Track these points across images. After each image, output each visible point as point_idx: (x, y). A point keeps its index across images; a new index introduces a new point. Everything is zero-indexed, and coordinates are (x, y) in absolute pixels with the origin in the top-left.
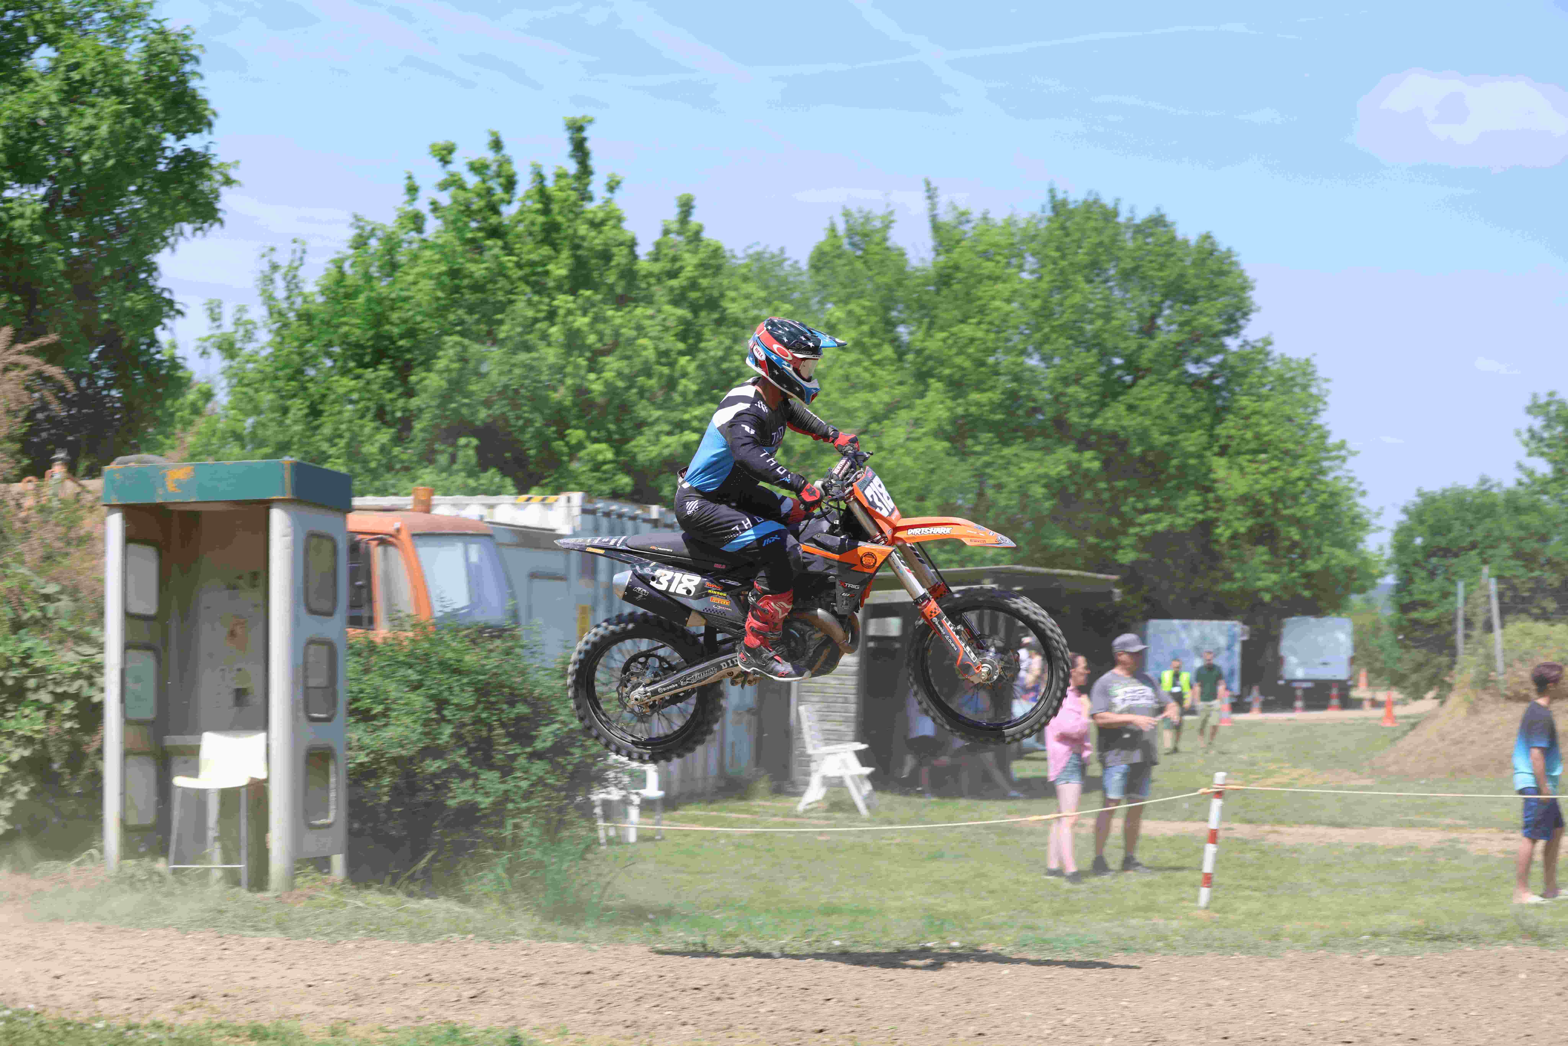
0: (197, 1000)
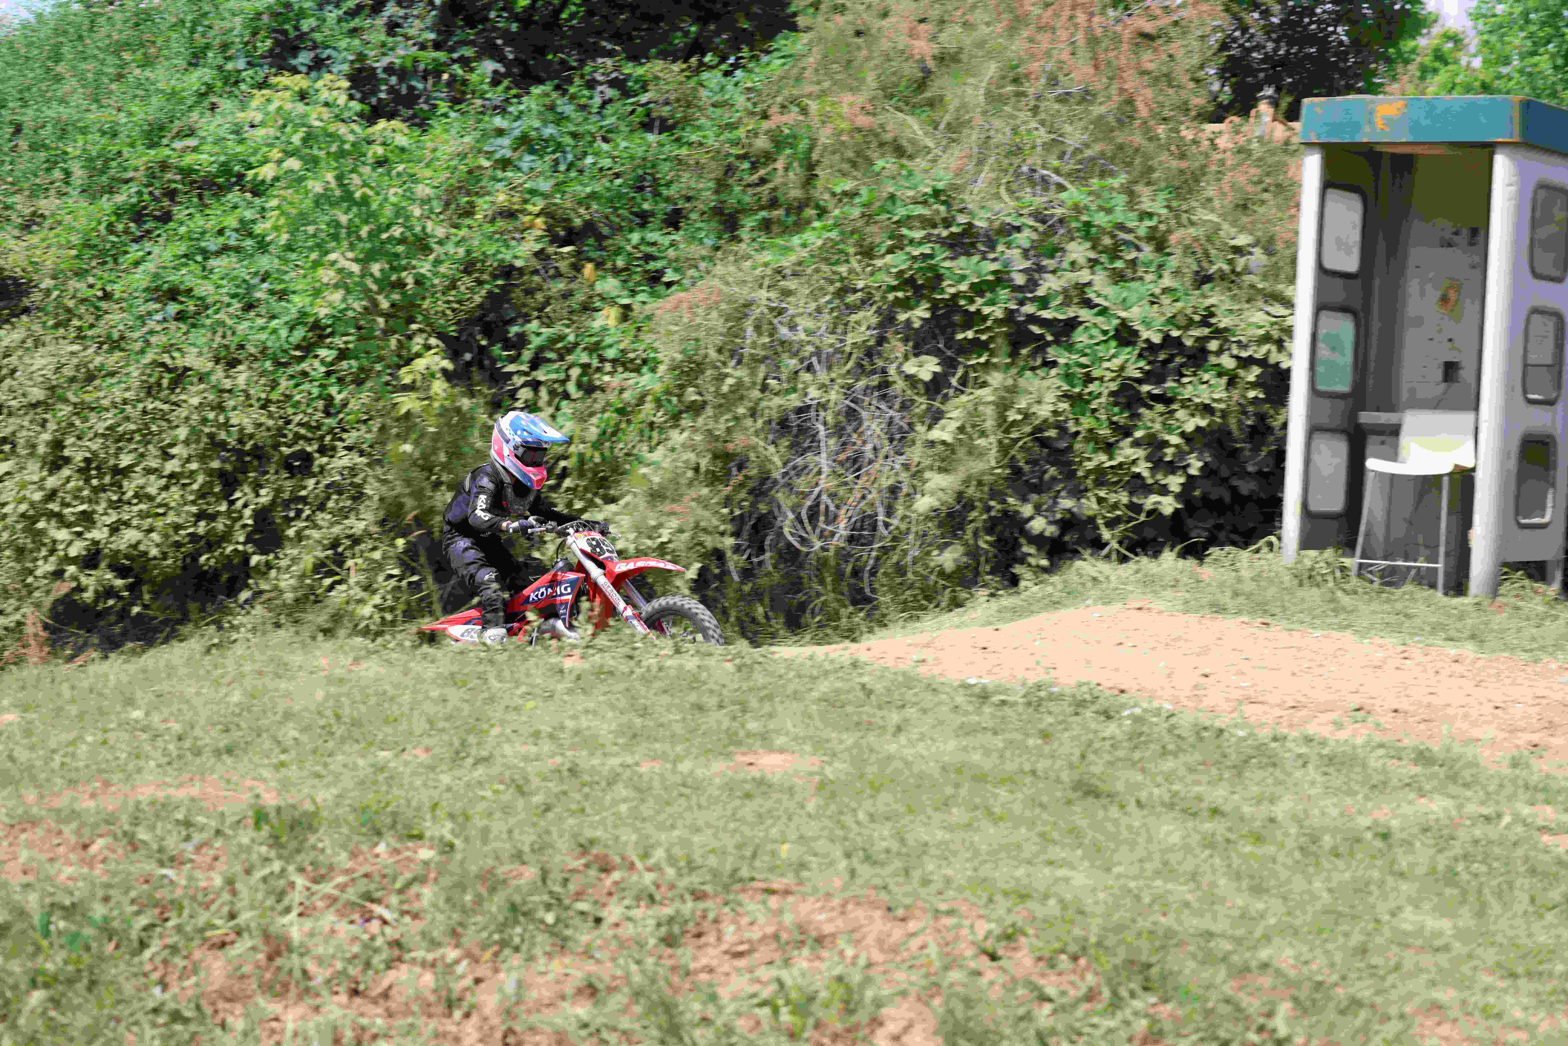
0: (1362, 714)
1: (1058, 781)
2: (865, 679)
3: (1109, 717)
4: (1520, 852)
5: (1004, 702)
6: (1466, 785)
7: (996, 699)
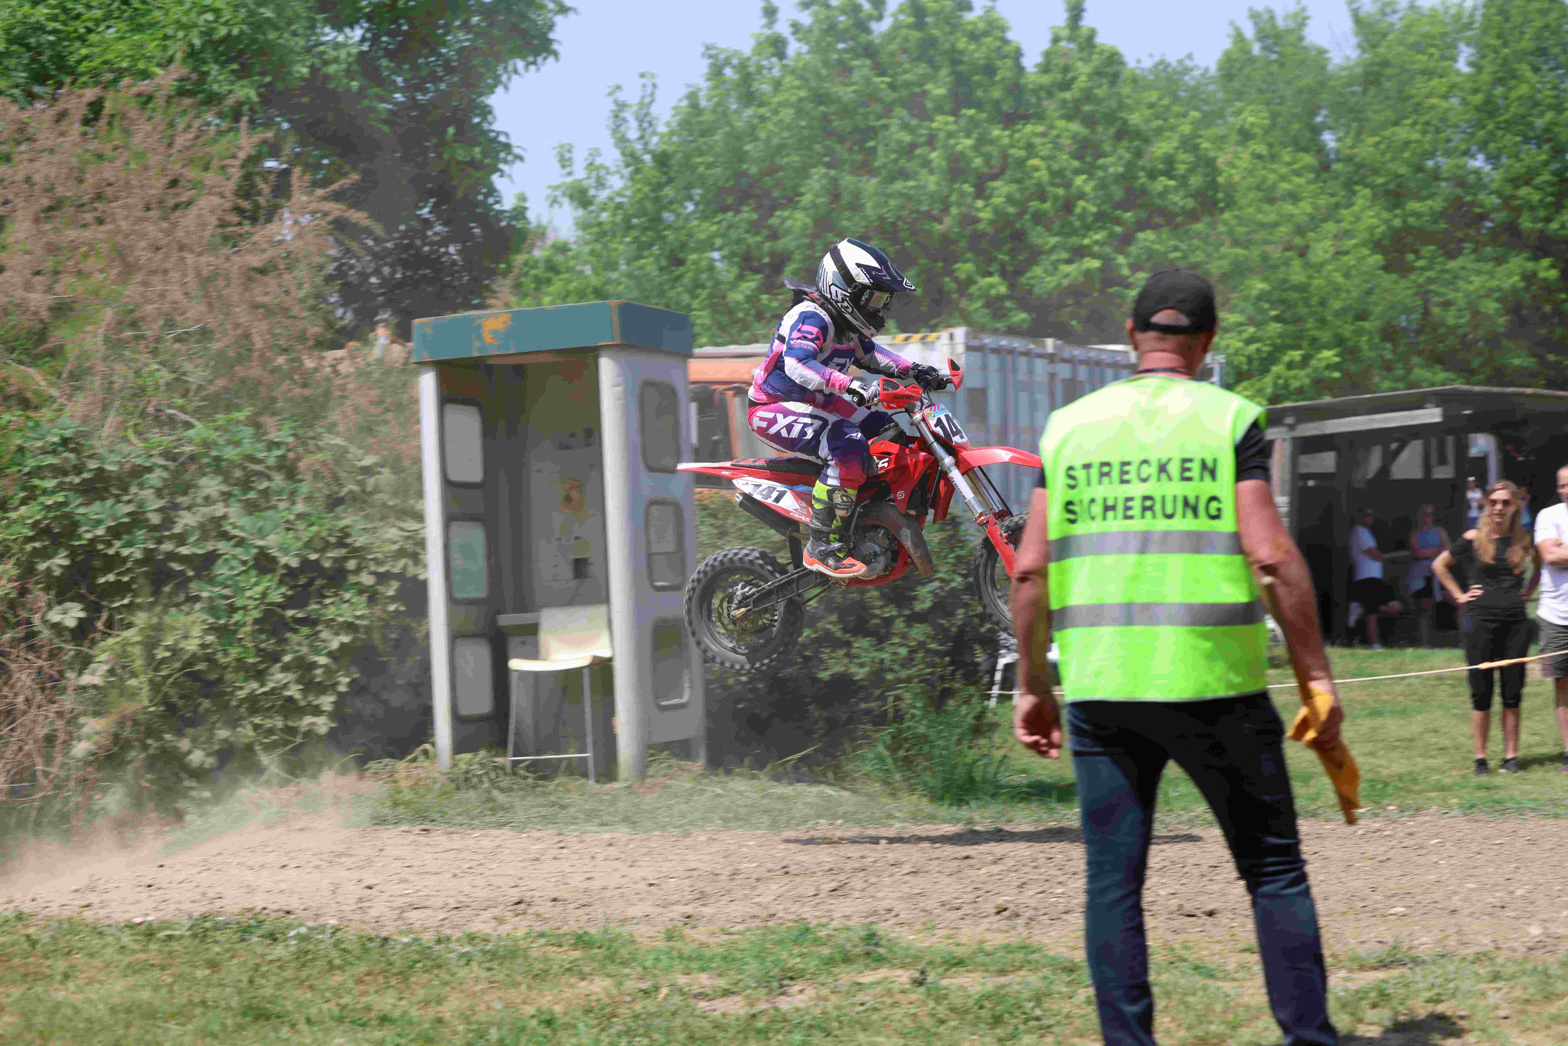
0: (522, 906)
1: (228, 1008)
2: (31, 931)
3: (275, 940)
4: (678, 1021)
5: (170, 937)
6: (624, 964)
7: (162, 934)
